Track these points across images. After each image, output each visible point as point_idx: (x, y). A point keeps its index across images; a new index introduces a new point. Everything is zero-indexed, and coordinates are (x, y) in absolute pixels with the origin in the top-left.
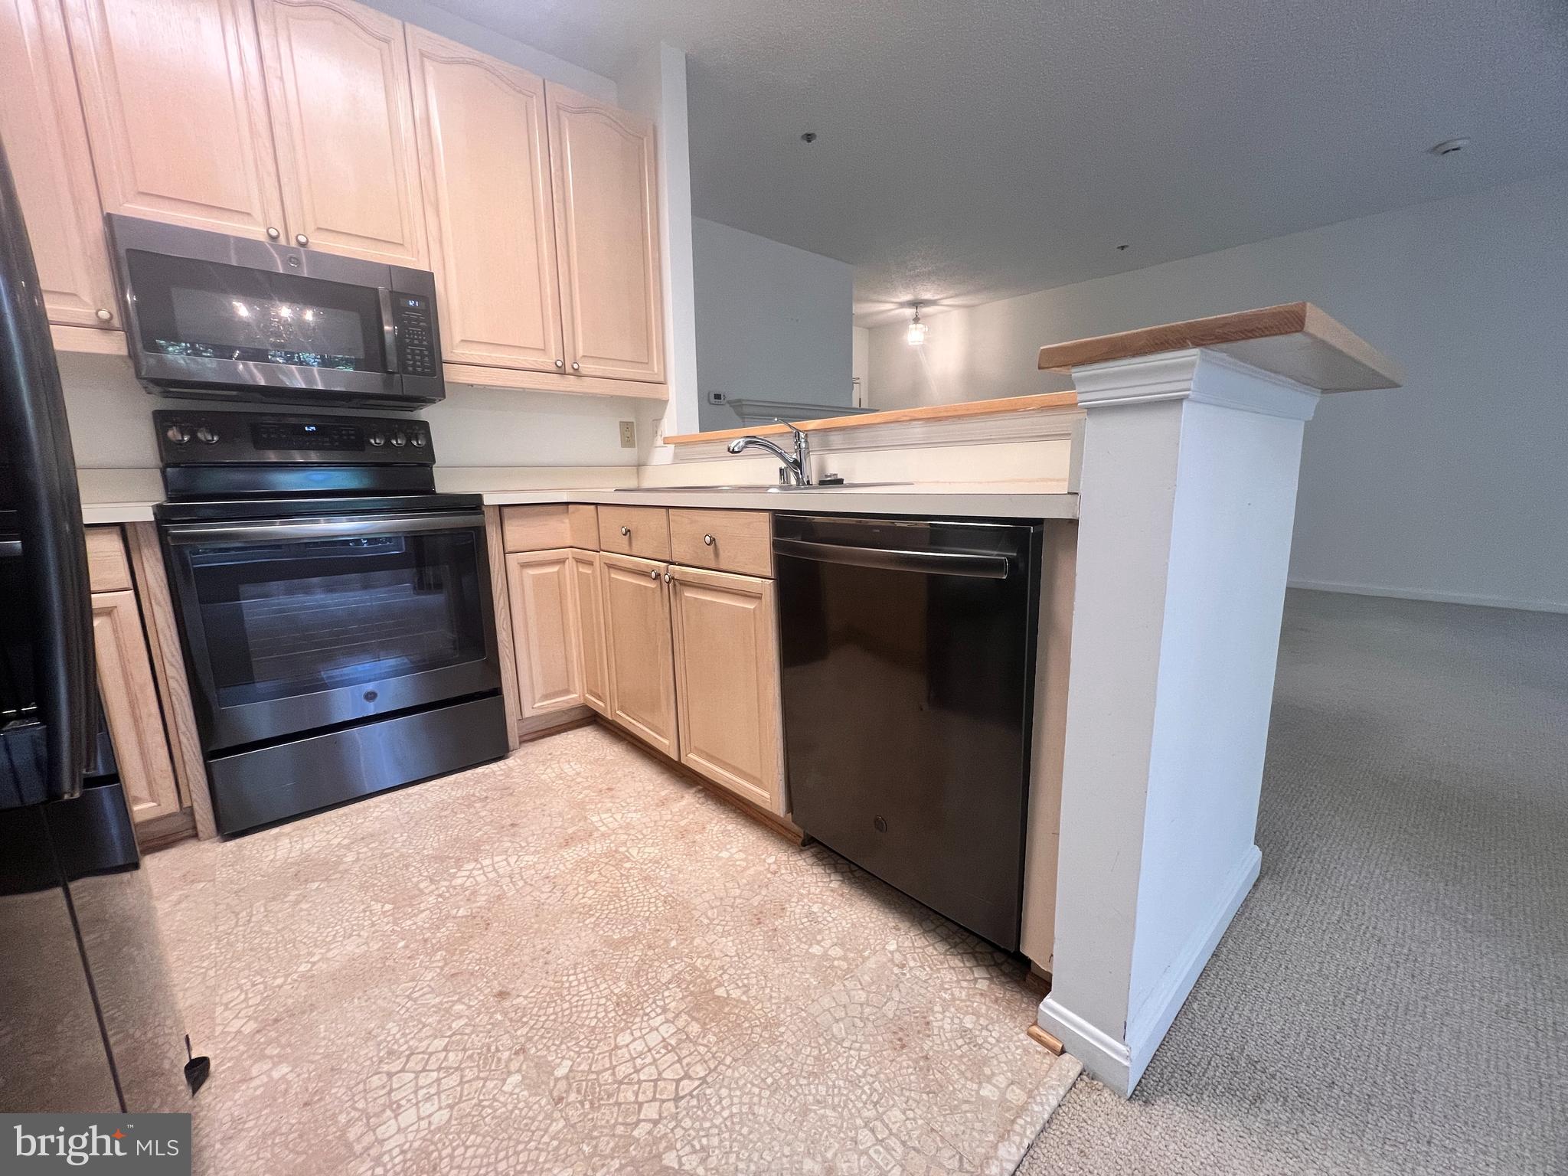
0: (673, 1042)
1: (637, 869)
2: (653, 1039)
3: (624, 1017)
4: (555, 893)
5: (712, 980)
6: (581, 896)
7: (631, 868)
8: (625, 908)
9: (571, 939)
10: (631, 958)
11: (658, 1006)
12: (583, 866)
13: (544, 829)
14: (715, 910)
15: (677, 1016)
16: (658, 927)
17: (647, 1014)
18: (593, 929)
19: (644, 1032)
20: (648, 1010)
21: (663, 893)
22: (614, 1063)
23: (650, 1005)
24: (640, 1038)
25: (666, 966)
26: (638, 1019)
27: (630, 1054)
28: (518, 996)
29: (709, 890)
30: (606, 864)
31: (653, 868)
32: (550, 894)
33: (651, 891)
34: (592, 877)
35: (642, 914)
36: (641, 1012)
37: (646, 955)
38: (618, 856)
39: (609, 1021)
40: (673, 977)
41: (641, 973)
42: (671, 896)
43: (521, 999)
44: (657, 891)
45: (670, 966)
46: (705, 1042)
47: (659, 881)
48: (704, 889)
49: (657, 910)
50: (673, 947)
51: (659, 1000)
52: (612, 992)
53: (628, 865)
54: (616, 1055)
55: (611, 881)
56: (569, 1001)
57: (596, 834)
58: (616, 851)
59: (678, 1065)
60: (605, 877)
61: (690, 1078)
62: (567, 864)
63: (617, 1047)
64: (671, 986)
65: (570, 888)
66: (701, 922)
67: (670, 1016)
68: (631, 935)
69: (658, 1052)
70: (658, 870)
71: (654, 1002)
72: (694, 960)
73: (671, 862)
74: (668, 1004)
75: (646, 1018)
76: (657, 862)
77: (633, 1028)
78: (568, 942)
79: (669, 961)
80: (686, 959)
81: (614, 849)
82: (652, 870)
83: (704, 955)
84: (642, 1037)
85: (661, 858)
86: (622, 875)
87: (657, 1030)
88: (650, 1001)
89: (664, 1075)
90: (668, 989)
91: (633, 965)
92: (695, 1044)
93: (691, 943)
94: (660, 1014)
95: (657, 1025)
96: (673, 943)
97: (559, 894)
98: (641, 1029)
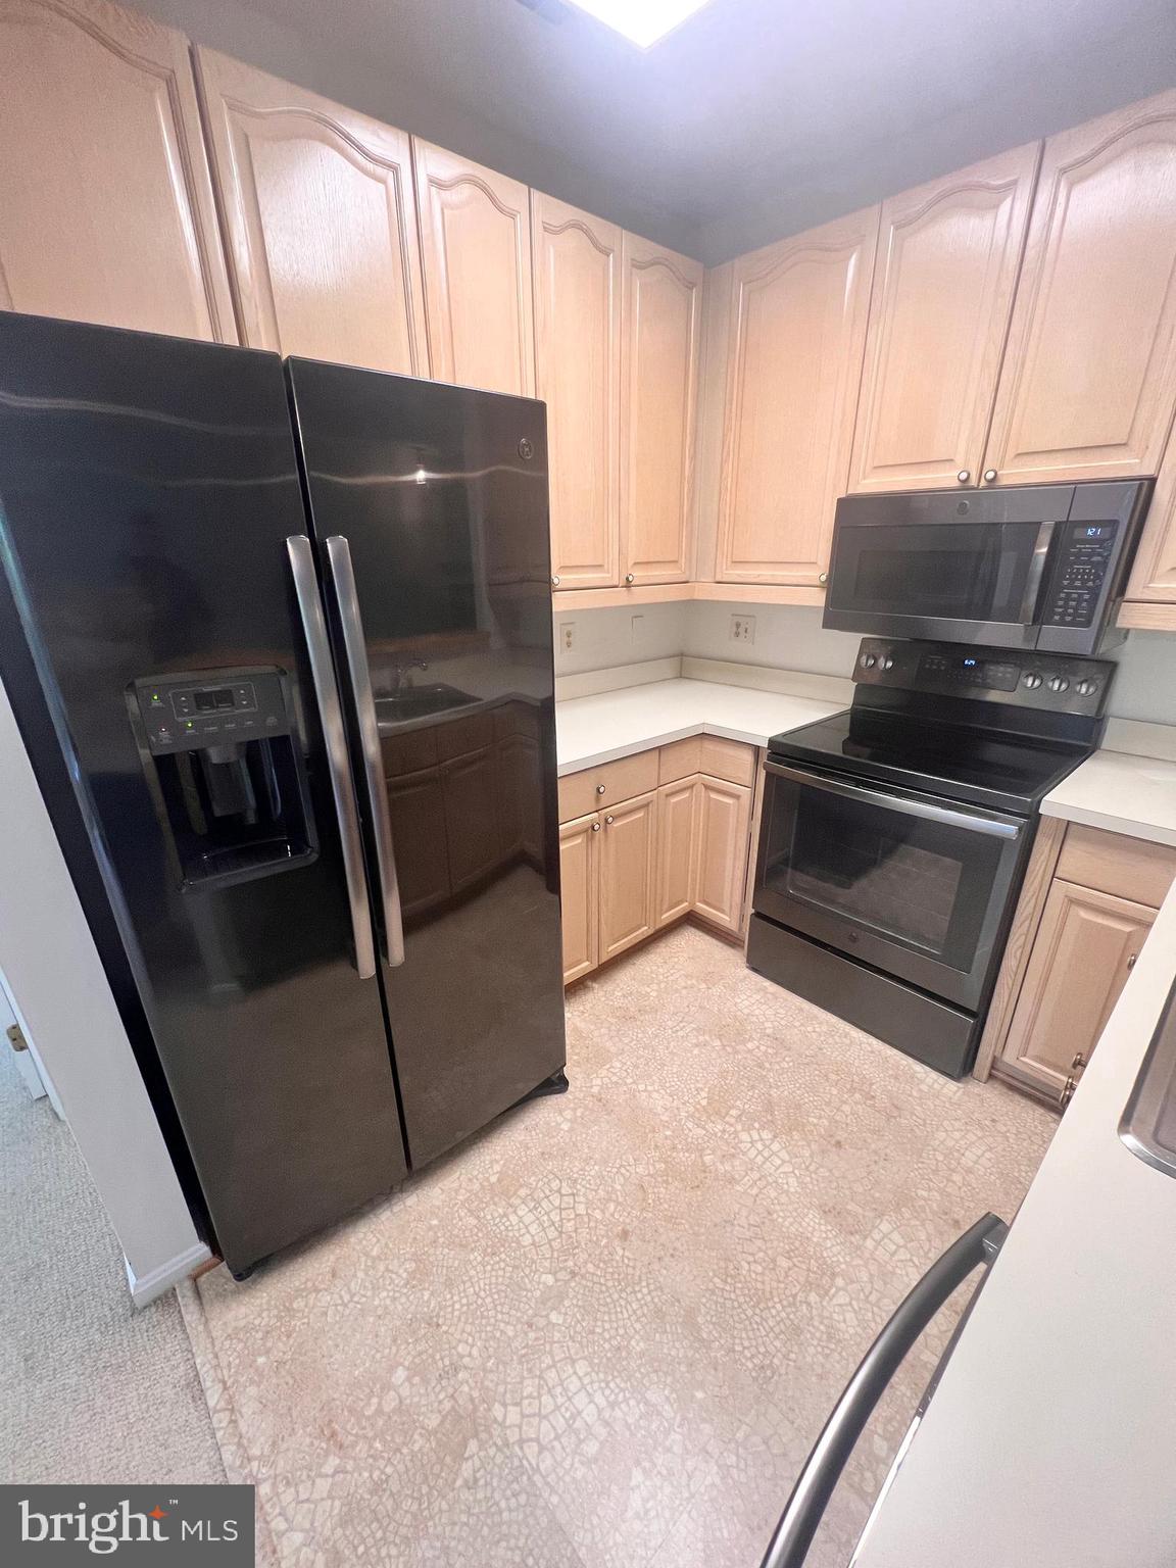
0: (578, 1424)
1: (811, 1312)
2: (580, 1400)
3: (604, 1360)
4: (749, 1230)
5: (651, 1461)
6: (751, 1259)
7: (809, 1304)
8: (743, 1316)
9: (691, 1271)
10: (674, 1346)
11: (617, 1395)
12: (797, 1244)
13: (844, 1177)
14: (763, 1448)
15: (607, 1424)
16: (720, 1368)
17: (607, 1386)
18: (706, 1290)
19: (588, 1388)
20: (612, 1385)
21: (776, 1361)
22: (559, 1365)
23: (618, 1386)
24: (582, 1384)
25: (666, 1392)
26: (601, 1376)
27: (566, 1379)
28: (624, 1249)
29: (798, 1429)
30: (809, 1270)
31: (818, 1335)
32: (746, 1226)
33: (777, 1344)
34: (783, 1263)
35: (737, 1341)
36: (610, 1378)
37: (679, 1363)
38: (825, 1281)
39: (600, 1346)
40: (654, 1405)
41: (656, 1364)
42: (773, 1373)
43: (620, 1252)
44: (778, 1351)
45: (667, 1398)
46: (576, 1465)
47: (796, 1349)
48: (798, 1421)
49: (747, 1359)
50: (693, 1396)
51: (625, 1396)
52: (632, 1338)
53: (813, 1297)
54: (565, 1365)
55: (782, 1286)
56: (621, 1297)
57: (856, 1239)
58: (834, 1275)
59: (552, 1436)
60: (787, 1276)
61: (540, 1453)
62: (796, 1225)
63: (574, 1362)
64: (641, 1406)
65: (759, 1243)
66: (739, 1428)
67: (606, 1414)
68: (705, 1336)
69: (567, 1409)
70: (815, 1342)
71: (622, 1390)
72: (678, 1430)
73: (837, 1357)
74: (620, 1409)
75: (603, 1385)
76: (830, 1338)
77: (593, 1374)
78: (687, 1269)
79: (674, 1395)
80: (678, 1418)
81: (837, 1270)
82: (813, 1334)
83: (687, 1442)
84: (583, 1387)
85: (839, 1341)
86: (794, 1296)
87: (590, 1402)
88: (622, 1385)
89: (545, 1423)
90: (638, 1403)
91: (665, 1351)
92: (575, 1452)
93: (704, 1420)
94: (607, 1401)
95: (596, 1400)
96: (699, 1395)
97: (748, 1234)
98: (592, 1382)
